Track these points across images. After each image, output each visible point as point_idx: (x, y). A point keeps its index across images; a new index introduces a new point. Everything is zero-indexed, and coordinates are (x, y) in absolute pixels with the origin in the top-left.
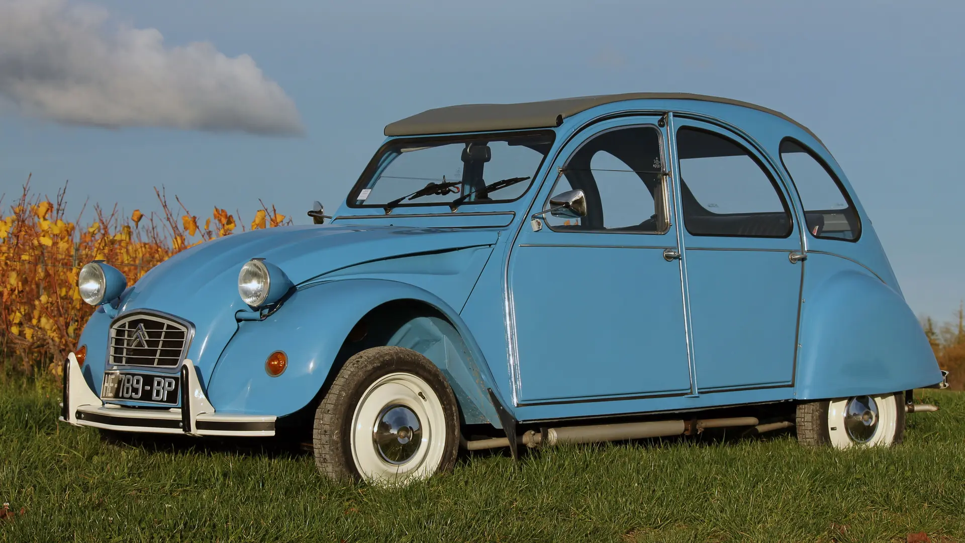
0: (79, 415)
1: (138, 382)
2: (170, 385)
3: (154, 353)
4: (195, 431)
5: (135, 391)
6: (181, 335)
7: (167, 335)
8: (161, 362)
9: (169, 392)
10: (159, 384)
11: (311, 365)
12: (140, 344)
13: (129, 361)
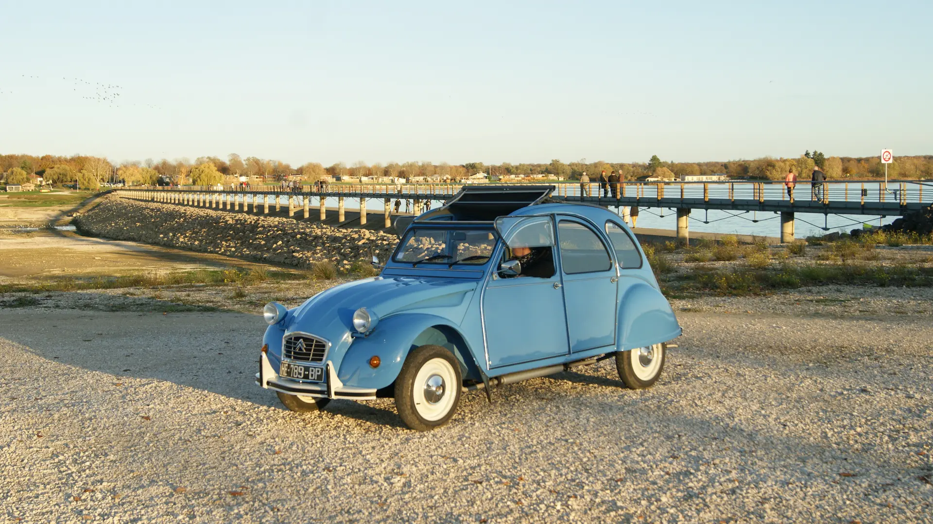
0: (268, 383)
1: (301, 369)
2: (318, 371)
3: (309, 355)
4: (334, 397)
5: (300, 374)
6: (324, 346)
7: (316, 346)
8: (313, 360)
9: (318, 375)
10: (312, 371)
11: (399, 359)
12: (300, 349)
13: (295, 358)
